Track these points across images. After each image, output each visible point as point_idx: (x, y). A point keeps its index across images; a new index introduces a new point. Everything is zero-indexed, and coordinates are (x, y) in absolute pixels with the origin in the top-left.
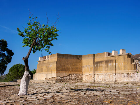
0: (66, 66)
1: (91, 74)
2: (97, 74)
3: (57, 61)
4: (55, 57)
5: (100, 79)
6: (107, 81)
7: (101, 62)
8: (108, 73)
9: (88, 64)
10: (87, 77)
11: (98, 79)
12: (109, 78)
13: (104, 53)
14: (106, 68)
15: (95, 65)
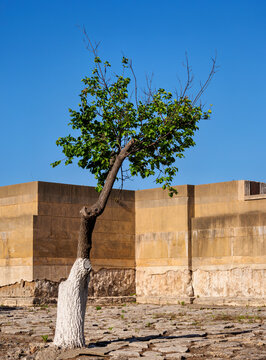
0: (72, 236)
1: (175, 268)
2: (202, 267)
3: (37, 214)
4: (26, 197)
5: (219, 291)
6: (247, 295)
7: (223, 219)
8: (254, 266)
9: (163, 227)
10: (155, 283)
11: (209, 292)
12: (257, 284)
13: (234, 184)
14: (246, 246)
15: (195, 232)
